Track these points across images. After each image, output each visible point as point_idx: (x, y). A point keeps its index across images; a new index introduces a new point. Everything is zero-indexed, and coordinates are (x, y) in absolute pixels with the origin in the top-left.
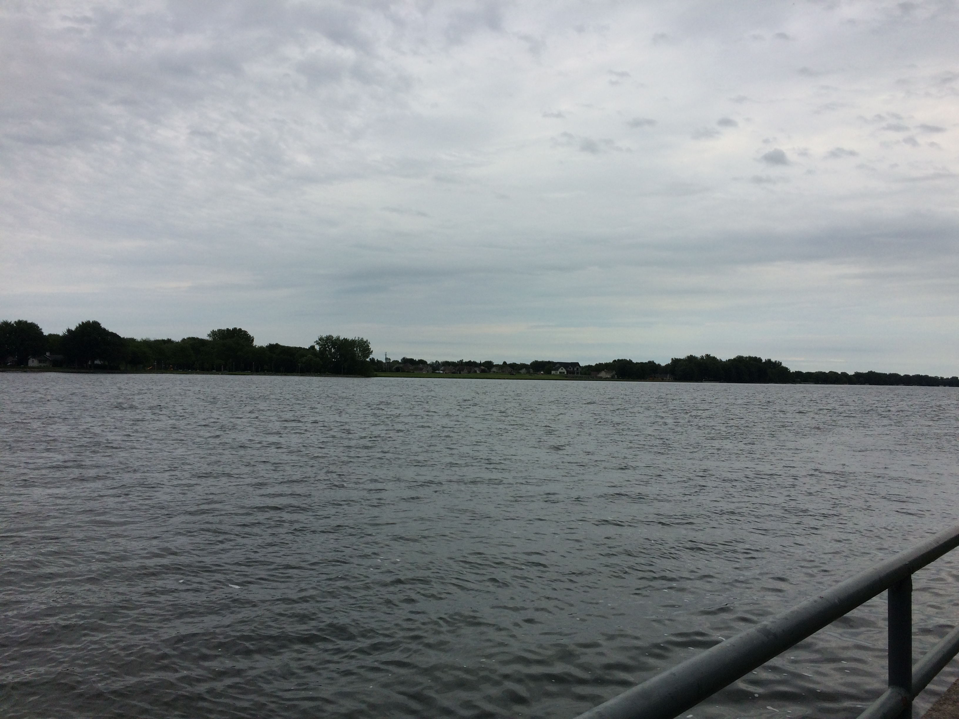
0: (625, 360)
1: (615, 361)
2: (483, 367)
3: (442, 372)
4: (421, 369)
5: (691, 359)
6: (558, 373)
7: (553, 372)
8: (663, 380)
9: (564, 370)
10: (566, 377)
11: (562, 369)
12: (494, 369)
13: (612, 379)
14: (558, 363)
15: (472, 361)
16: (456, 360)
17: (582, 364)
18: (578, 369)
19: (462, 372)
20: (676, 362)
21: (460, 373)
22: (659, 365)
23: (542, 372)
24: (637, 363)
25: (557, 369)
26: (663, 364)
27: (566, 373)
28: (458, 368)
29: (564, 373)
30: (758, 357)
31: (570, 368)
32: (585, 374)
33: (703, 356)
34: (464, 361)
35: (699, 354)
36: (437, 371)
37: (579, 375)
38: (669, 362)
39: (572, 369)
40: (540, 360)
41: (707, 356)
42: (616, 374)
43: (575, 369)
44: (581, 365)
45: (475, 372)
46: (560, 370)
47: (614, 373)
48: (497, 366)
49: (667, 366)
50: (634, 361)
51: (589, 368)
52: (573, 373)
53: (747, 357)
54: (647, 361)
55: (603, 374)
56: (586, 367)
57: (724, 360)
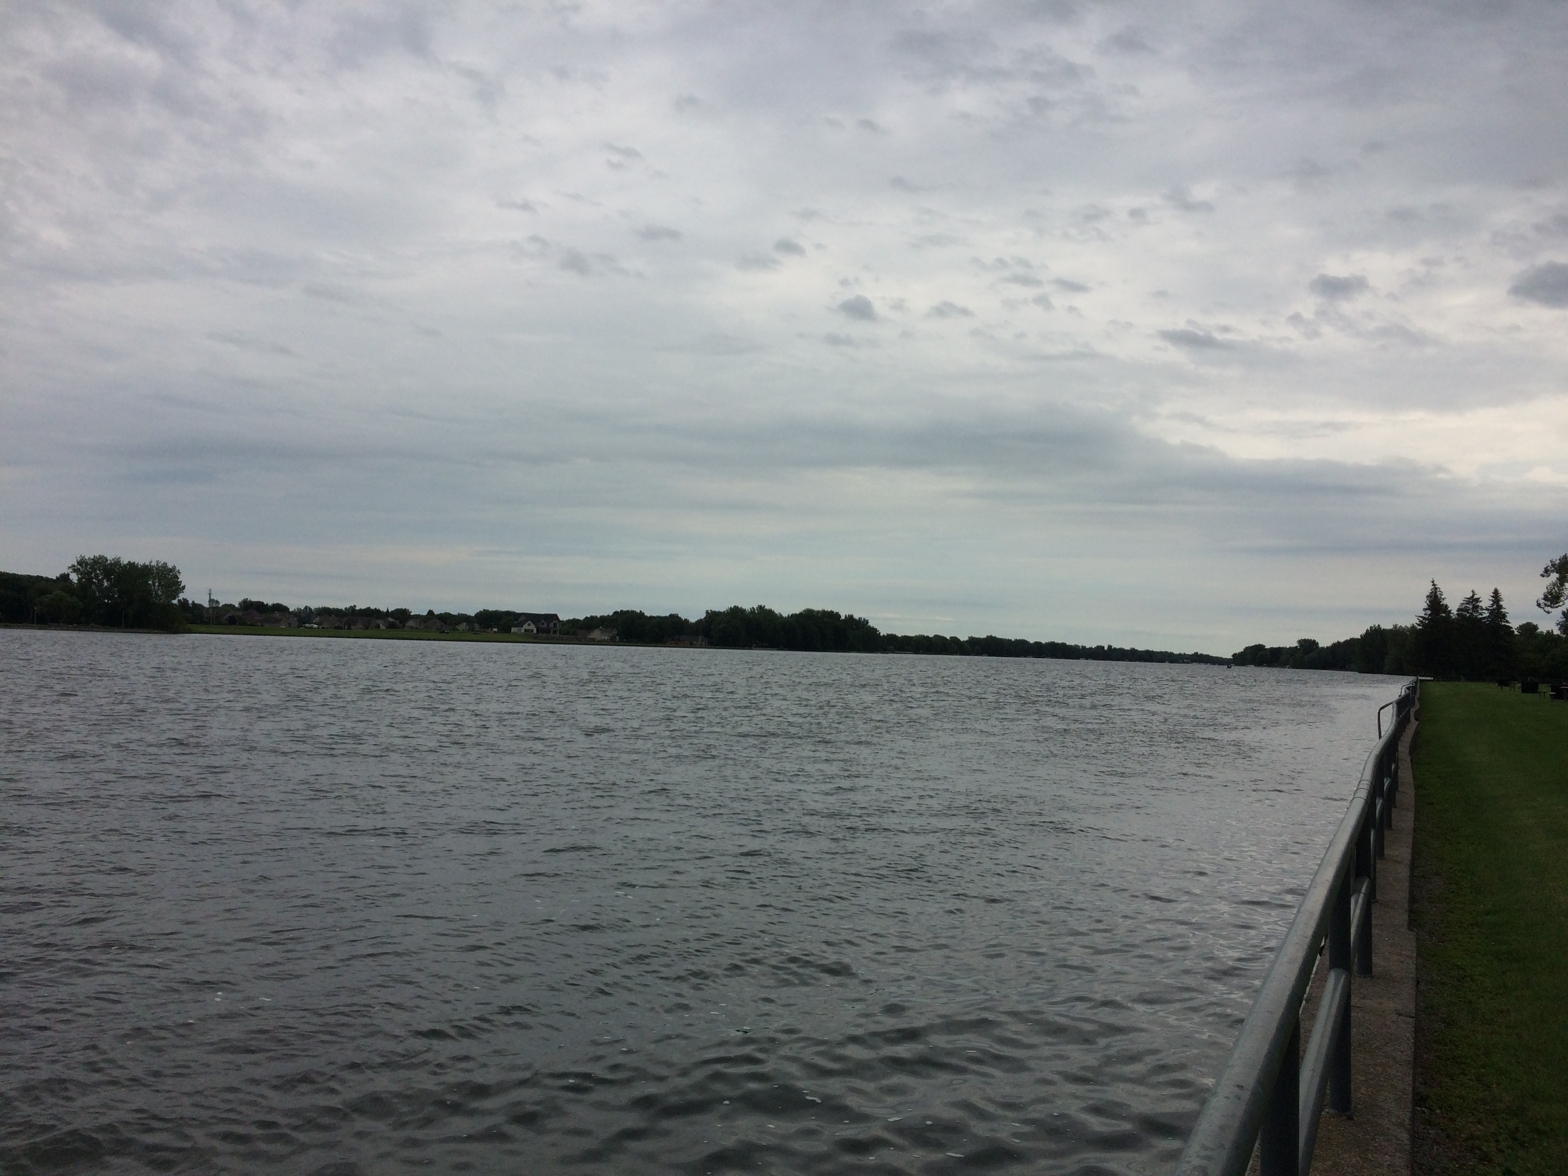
0: (632, 611)
1: (616, 613)
2: (390, 619)
3: (316, 626)
4: (277, 621)
5: (736, 612)
6: (523, 631)
7: (513, 630)
8: (692, 645)
9: (532, 627)
10: (536, 638)
11: (529, 625)
12: (411, 623)
13: (612, 642)
14: (522, 614)
15: (373, 608)
16: (342, 605)
17: (563, 617)
18: (555, 625)
19: (353, 627)
20: (712, 616)
21: (349, 628)
22: (686, 621)
23: (495, 630)
24: (651, 617)
25: (520, 625)
26: (693, 620)
27: (535, 631)
28: (346, 619)
29: (532, 631)
30: (835, 611)
31: (543, 624)
32: (568, 633)
33: (753, 608)
34: (357, 608)
35: (748, 604)
36: (307, 625)
37: (558, 635)
38: (703, 616)
39: (545, 625)
40: (491, 608)
41: (761, 608)
42: (618, 635)
43: (551, 625)
44: (561, 619)
45: (378, 627)
46: (526, 627)
47: (615, 632)
48: (417, 617)
49: (699, 622)
50: (648, 614)
51: (574, 623)
52: (547, 631)
53: (818, 612)
54: (668, 615)
55: (596, 634)
56: (569, 621)
57: (785, 615)
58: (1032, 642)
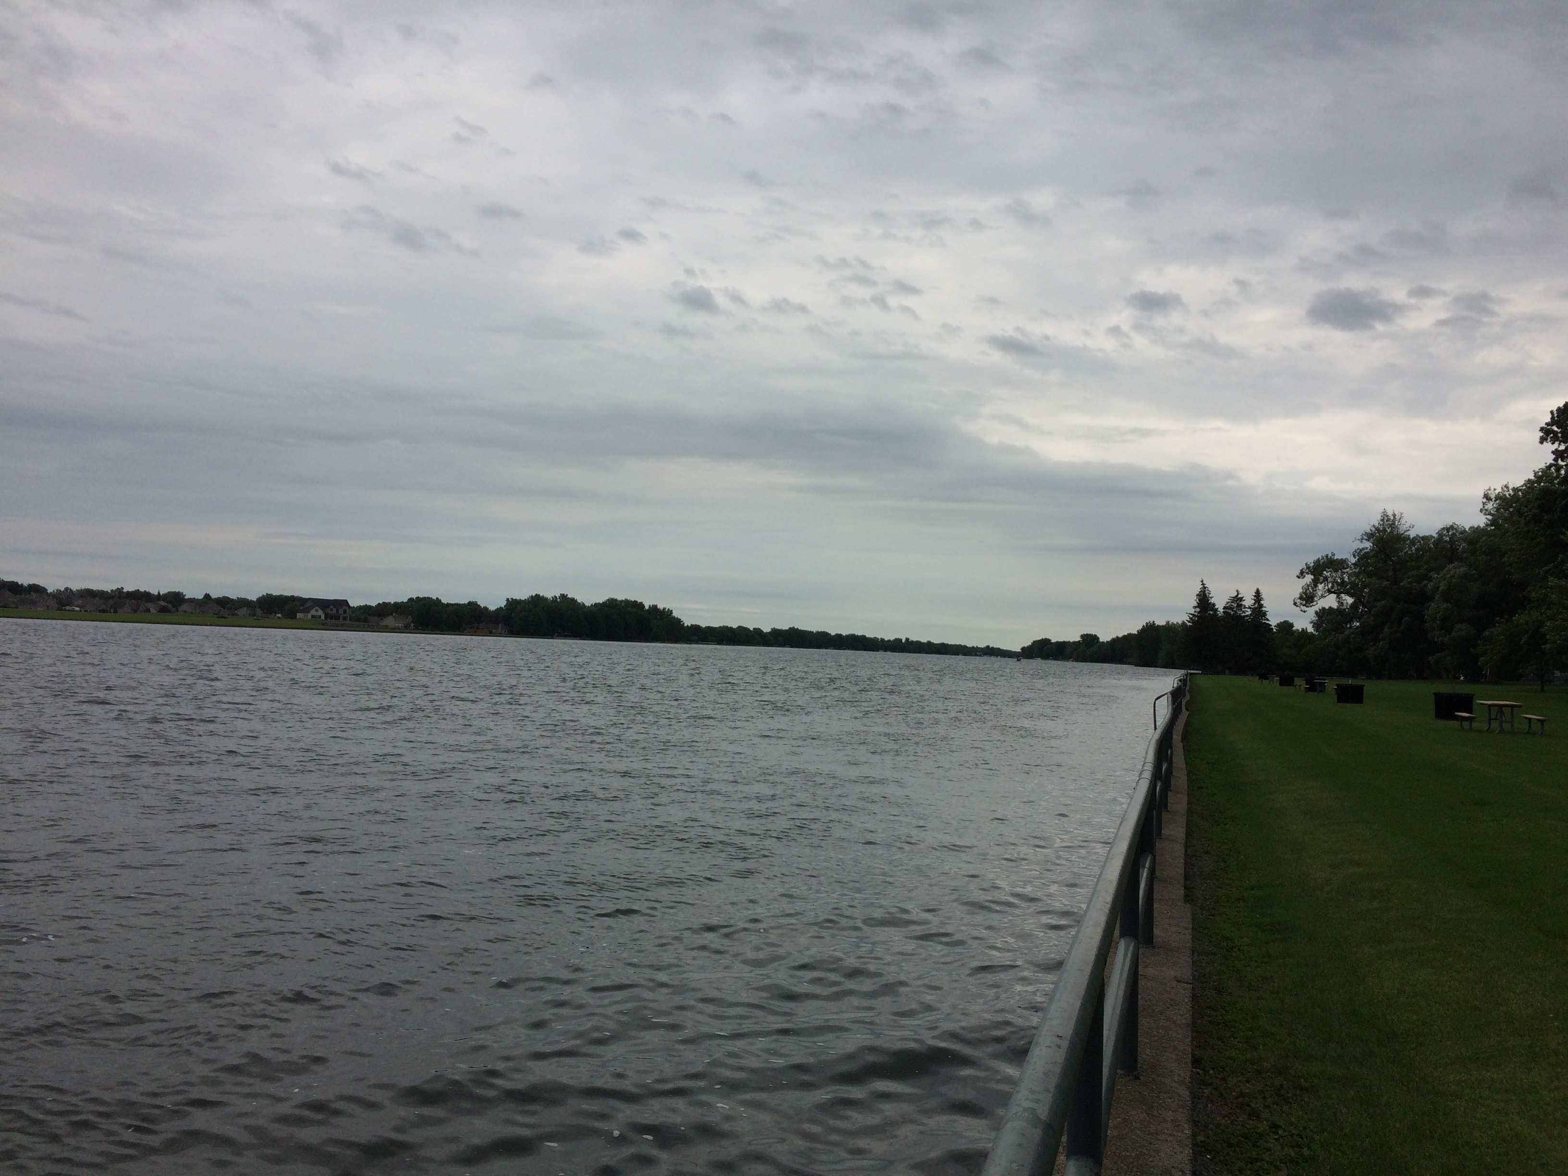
0: (429, 598)
1: (411, 600)
2: (162, 603)
3: (77, 609)
4: (33, 603)
5: (537, 600)
6: (310, 617)
7: (299, 615)
8: (491, 634)
9: (320, 613)
10: (324, 625)
11: (317, 611)
12: (184, 607)
13: (406, 629)
14: (309, 599)
15: (142, 590)
16: (108, 587)
17: (354, 603)
18: (345, 612)
19: (118, 610)
20: (513, 604)
21: (116, 612)
22: (486, 608)
23: (280, 615)
24: (448, 605)
25: (307, 610)
26: (492, 608)
27: (323, 617)
28: (111, 602)
29: (320, 617)
30: (639, 601)
31: (331, 610)
32: (359, 620)
33: (555, 597)
34: (125, 590)
36: (68, 608)
37: (348, 622)
38: (503, 604)
39: (334, 611)
40: (276, 593)
41: (563, 596)
42: (412, 622)
43: (341, 611)
44: (351, 605)
45: (148, 610)
46: (313, 612)
47: (410, 619)
48: (192, 601)
49: (499, 610)
50: (445, 601)
51: (366, 610)
52: (337, 617)
53: (622, 601)
54: (466, 602)
55: (390, 621)
56: (360, 608)
57: (588, 604)
58: (833, 634)
